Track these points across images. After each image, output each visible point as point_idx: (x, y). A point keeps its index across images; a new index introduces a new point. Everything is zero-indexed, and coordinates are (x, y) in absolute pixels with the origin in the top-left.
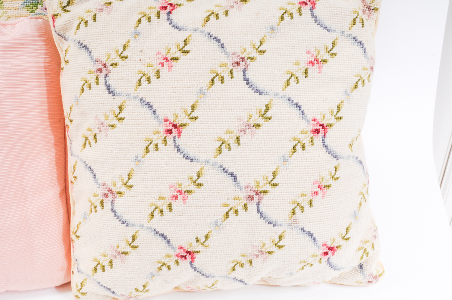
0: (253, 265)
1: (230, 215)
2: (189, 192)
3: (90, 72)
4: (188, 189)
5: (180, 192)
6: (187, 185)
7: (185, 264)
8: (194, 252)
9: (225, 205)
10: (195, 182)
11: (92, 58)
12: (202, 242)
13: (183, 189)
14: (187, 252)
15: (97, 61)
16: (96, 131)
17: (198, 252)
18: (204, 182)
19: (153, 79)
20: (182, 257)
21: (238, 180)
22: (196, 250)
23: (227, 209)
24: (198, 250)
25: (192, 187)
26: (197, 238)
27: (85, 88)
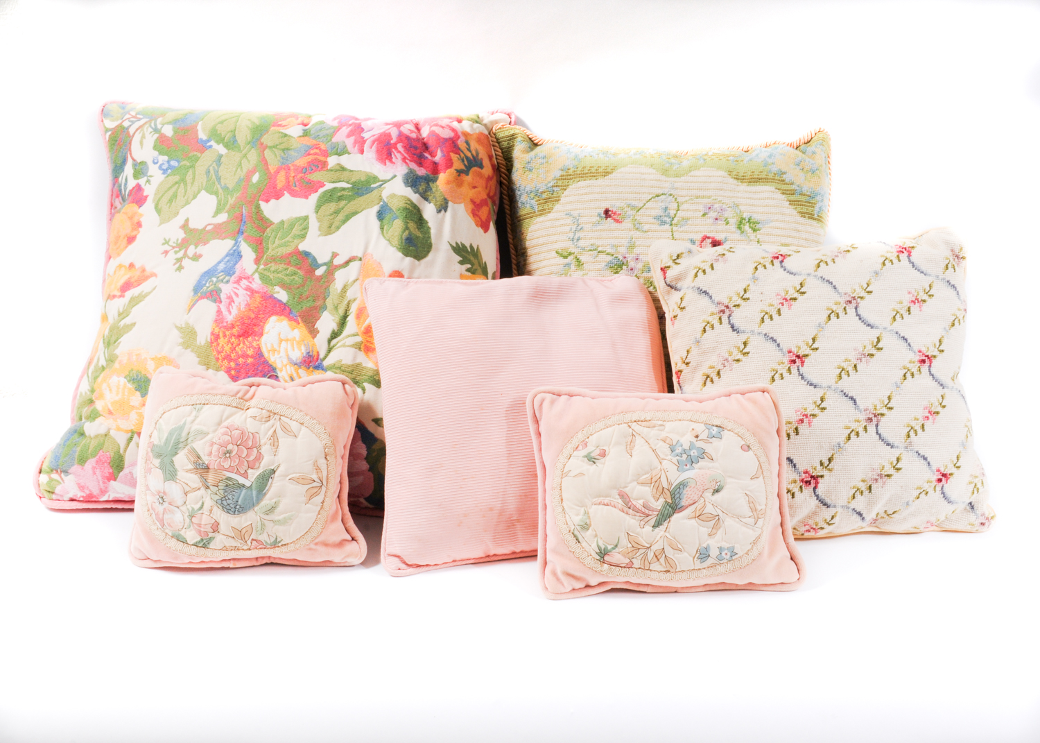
0: (872, 492)
1: (851, 436)
2: (814, 415)
3: (712, 314)
4: (813, 413)
5: (806, 416)
6: (812, 409)
7: (808, 491)
8: (818, 477)
9: (847, 428)
10: (818, 406)
11: (713, 302)
12: (826, 465)
13: (809, 412)
14: (812, 477)
15: (718, 303)
16: (720, 367)
17: (822, 476)
18: (827, 406)
19: (775, 316)
20: (806, 482)
21: (858, 404)
22: (820, 474)
23: (849, 431)
24: (822, 474)
25: (817, 411)
26: (821, 462)
27: (707, 328)
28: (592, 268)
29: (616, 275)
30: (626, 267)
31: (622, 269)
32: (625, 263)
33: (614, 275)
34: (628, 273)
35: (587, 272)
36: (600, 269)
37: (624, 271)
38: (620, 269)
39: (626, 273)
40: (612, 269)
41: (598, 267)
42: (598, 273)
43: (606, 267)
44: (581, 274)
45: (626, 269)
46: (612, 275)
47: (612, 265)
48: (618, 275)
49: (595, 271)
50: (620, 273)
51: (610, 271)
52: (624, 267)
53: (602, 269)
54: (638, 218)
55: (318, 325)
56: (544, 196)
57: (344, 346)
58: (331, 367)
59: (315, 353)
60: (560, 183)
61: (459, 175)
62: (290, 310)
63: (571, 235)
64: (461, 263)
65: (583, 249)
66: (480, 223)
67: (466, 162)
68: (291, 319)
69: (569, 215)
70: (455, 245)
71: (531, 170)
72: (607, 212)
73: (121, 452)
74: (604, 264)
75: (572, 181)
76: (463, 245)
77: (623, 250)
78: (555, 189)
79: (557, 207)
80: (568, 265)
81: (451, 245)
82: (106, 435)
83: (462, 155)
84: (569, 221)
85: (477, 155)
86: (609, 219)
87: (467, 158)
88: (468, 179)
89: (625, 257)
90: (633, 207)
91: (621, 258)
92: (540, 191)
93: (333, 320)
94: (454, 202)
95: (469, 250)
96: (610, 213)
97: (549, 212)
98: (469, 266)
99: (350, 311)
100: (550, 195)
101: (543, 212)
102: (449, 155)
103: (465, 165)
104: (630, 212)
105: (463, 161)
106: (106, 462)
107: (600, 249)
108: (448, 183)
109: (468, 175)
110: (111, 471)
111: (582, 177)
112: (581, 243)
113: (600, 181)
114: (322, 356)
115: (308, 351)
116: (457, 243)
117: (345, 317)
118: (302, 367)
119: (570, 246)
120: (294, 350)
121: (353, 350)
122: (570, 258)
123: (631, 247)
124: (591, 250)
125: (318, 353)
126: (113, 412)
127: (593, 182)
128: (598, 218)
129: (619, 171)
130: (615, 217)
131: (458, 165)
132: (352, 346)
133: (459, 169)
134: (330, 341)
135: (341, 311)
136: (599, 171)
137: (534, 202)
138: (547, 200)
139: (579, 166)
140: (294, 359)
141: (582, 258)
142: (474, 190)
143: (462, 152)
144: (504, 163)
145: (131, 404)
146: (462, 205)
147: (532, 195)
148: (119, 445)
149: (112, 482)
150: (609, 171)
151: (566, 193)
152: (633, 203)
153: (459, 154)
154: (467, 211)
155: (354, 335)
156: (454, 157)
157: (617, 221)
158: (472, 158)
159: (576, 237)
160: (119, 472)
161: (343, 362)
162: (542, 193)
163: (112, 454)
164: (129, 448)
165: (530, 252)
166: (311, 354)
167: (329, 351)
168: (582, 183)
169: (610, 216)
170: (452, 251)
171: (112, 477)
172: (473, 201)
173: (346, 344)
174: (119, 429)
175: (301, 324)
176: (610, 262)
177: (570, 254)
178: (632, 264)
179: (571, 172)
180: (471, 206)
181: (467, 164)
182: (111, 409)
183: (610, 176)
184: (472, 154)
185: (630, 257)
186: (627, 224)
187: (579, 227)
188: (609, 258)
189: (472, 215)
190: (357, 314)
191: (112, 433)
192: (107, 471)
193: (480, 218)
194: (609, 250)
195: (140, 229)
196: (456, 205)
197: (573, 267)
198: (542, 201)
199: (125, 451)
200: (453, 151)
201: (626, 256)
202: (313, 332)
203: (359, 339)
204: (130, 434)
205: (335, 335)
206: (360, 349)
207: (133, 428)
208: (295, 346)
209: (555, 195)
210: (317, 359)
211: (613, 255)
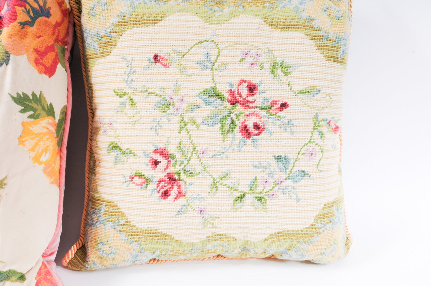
28: (144, 107)
29: (164, 114)
30: (172, 107)
31: (169, 109)
32: (171, 104)
33: (163, 114)
34: (174, 113)
35: (139, 111)
36: (150, 109)
37: (170, 111)
38: (167, 109)
39: (172, 113)
40: (160, 109)
41: (148, 107)
42: (149, 112)
43: (155, 107)
44: (134, 112)
45: (172, 109)
46: (161, 114)
47: (160, 105)
48: (166, 114)
49: (145, 111)
50: (167, 112)
51: (159, 110)
52: (171, 107)
53: (152, 109)
54: (183, 63)
56: (104, 40)
60: (117, 29)
61: (23, 28)
63: (126, 77)
64: (23, 111)
65: (136, 90)
66: (44, 70)
67: (32, 14)
69: (124, 59)
70: (16, 96)
71: (94, 16)
72: (156, 57)
74: (153, 104)
75: (127, 27)
76: (25, 95)
77: (169, 92)
78: (113, 34)
79: (115, 51)
80: (123, 104)
81: (11, 96)
83: (28, 7)
84: (124, 64)
85: (45, 5)
86: (157, 63)
87: (33, 9)
88: (32, 30)
89: (171, 99)
90: (179, 53)
91: (168, 99)
92: (101, 35)
94: (17, 54)
95: (31, 98)
96: (159, 58)
97: (108, 55)
98: (31, 113)
100: (109, 40)
101: (104, 54)
102: (14, 9)
103: (30, 17)
104: (176, 58)
105: (28, 12)
107: (150, 91)
108: (11, 36)
109: (33, 25)
111: (136, 24)
112: (134, 85)
113: (151, 28)
116: (18, 94)
119: (124, 87)
122: (125, 98)
123: (177, 90)
124: (142, 92)
127: (144, 29)
128: (148, 63)
129: (167, 18)
130: (163, 62)
131: (22, 17)
133: (23, 21)
136: (150, 18)
137: (96, 45)
138: (107, 44)
139: (134, 13)
141: (135, 99)
142: (38, 40)
143: (29, 4)
144: (76, 6)
146: (25, 56)
147: (95, 38)
150: (159, 18)
151: (122, 38)
152: (179, 49)
153: (25, 7)
154: (29, 61)
156: (19, 10)
157: (165, 66)
158: (38, 8)
159: (130, 79)
162: (102, 37)
165: (95, 87)
168: (136, 30)
169: (159, 61)
170: (13, 102)
172: (36, 51)
176: (158, 103)
177: (125, 94)
178: (177, 105)
179: (126, 19)
180: (34, 56)
181: (32, 15)
183: (160, 23)
184: (39, 5)
185: (176, 98)
186: (173, 69)
187: (133, 70)
188: (158, 99)
189: (34, 64)
193: (45, 66)
194: (158, 92)
196: (18, 57)
197: (128, 106)
198: (102, 45)
200: (18, 5)
201: (173, 97)
209: (113, 40)
211: (161, 96)
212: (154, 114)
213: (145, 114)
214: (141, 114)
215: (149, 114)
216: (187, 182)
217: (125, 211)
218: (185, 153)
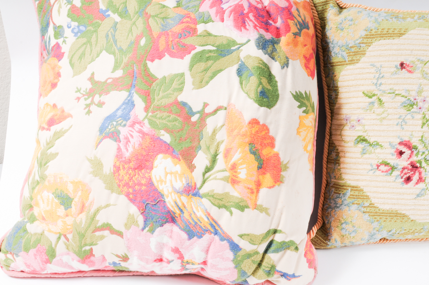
28: (391, 106)
29: (409, 112)
30: (416, 106)
31: (413, 108)
32: (415, 103)
33: (407, 112)
34: (417, 111)
35: (387, 109)
36: (397, 108)
37: (414, 109)
38: (411, 107)
39: (416, 111)
40: (405, 107)
41: (395, 106)
42: (395, 110)
43: (401, 106)
44: (382, 110)
45: (416, 108)
46: (406, 112)
47: (405, 105)
48: (410, 112)
49: (392, 109)
50: (411, 111)
51: (404, 109)
52: (414, 106)
53: (398, 108)
54: (425, 70)
55: (195, 161)
56: (353, 50)
57: (215, 179)
58: (206, 195)
59: (193, 184)
60: (365, 41)
61: (295, 38)
62: (173, 149)
63: (375, 81)
64: (300, 107)
65: (384, 92)
66: (310, 73)
67: (298, 26)
68: (174, 157)
69: (373, 66)
70: (295, 94)
71: (342, 30)
72: (402, 65)
73: (53, 246)
74: (399, 104)
75: (374, 39)
76: (301, 94)
77: (414, 93)
78: (362, 45)
79: (363, 59)
80: (372, 103)
81: (292, 94)
82: (42, 234)
83: (296, 21)
84: (373, 70)
85: (305, 19)
86: (403, 70)
87: (299, 22)
88: (301, 39)
89: (415, 99)
90: (422, 61)
91: (412, 99)
92: (350, 46)
93: (206, 158)
94: (293, 60)
95: (304, 96)
96: (404, 65)
97: (357, 63)
98: (304, 108)
99: (220, 151)
100: (358, 50)
101: (352, 62)
102: (287, 22)
103: (298, 29)
104: (420, 65)
105: (297, 25)
106: (43, 252)
107: (397, 92)
108: (288, 44)
109: (300, 36)
110: (47, 257)
111: (382, 37)
112: (383, 87)
113: (396, 41)
114: (198, 186)
115: (188, 182)
116: (296, 92)
117: (216, 155)
118: (184, 194)
119: (373, 88)
120: (177, 181)
121: (222, 182)
122: (374, 98)
123: (420, 92)
124: (390, 93)
125: (195, 183)
126: (45, 218)
127: (391, 41)
128: (395, 69)
129: (410, 32)
130: (409, 68)
131: (294, 29)
132: (222, 179)
133: (294, 32)
134: (204, 175)
135: (212, 151)
136: (395, 32)
137: (345, 54)
138: (356, 53)
139: (379, 28)
140: (177, 188)
141: (383, 99)
142: (305, 48)
143: (295, 18)
144: (319, 21)
145: (58, 214)
146: (298, 61)
147: (343, 48)
148: (51, 242)
149: (48, 264)
150: (402, 32)
151: (370, 48)
152: (422, 58)
153: (294, 20)
154: (302, 65)
155: (223, 171)
156: (291, 22)
157: (410, 72)
158: (302, 22)
159: (379, 83)
160: (53, 259)
161: (215, 192)
162: (351, 47)
163: (47, 248)
164: (58, 245)
165: (341, 90)
166: (190, 184)
167: (204, 182)
168: (382, 42)
169: (404, 68)
170: (293, 99)
171: (48, 261)
172: (305, 57)
173: (217, 178)
174: (50, 231)
175: (182, 161)
176: (404, 103)
177: (374, 95)
178: (421, 104)
179: (373, 32)
180: (304, 61)
181: (299, 27)
182: (44, 216)
183: (404, 36)
184: (302, 19)
185: (419, 99)
186: (417, 74)
187: (381, 76)
188: (404, 99)
189: (305, 68)
190: (225, 154)
191: (46, 233)
192: (44, 257)
193: (310, 70)
194: (403, 94)
195: (59, 78)
196: (294, 61)
197: (376, 105)
198: (351, 54)
199: (56, 246)
200: (289, 18)
201: (417, 98)
202: (192, 167)
203: (227, 174)
204: (58, 235)
205: (208, 170)
206: (228, 182)
207: (60, 231)
208: (178, 178)
209: (362, 49)
210: (195, 188)
211: (406, 97)
212: (400, 112)
213: (392, 112)
214: (388, 112)
215: (395, 112)
216: (427, 169)
217: (370, 195)
218: (426, 144)
